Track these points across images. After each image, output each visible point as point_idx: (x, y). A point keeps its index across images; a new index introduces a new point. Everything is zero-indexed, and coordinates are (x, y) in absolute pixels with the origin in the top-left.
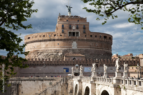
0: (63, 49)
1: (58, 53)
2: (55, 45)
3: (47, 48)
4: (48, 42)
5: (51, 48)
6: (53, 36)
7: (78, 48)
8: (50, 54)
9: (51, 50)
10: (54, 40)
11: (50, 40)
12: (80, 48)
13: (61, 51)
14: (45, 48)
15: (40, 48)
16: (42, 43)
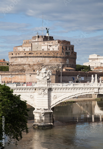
0: (62, 63)
1: (59, 66)
2: (57, 61)
3: (51, 62)
4: (52, 58)
5: (54, 62)
6: (56, 54)
7: (69, 63)
8: (53, 67)
9: (54, 64)
10: (57, 57)
11: (54, 57)
12: (71, 63)
13: (61, 66)
14: (49, 62)
15: (45, 62)
16: (46, 59)
